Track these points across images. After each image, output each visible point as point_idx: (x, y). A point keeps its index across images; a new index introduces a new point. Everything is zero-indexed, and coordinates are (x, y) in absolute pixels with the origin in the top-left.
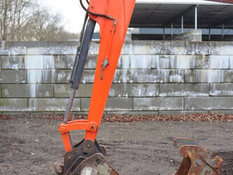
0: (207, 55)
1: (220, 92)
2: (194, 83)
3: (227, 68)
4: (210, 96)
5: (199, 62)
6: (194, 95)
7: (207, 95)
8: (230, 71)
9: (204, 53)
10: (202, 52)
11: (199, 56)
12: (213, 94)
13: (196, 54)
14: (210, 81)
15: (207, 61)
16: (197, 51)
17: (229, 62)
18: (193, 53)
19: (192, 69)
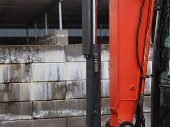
0: (28, 64)
1: (47, 112)
2: (11, 103)
3: (56, 80)
4: (34, 118)
5: (16, 73)
6: (11, 119)
7: (30, 117)
8: (60, 84)
9: (22, 61)
10: (19, 60)
11: (16, 65)
12: (38, 116)
13: (11, 63)
14: (32, 98)
15: (27, 71)
16: (13, 58)
17: (58, 71)
18: (7, 61)
19: (6, 83)
